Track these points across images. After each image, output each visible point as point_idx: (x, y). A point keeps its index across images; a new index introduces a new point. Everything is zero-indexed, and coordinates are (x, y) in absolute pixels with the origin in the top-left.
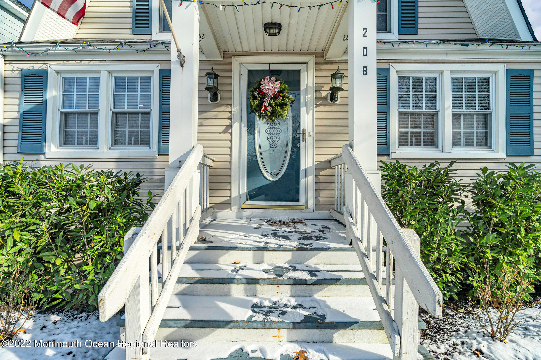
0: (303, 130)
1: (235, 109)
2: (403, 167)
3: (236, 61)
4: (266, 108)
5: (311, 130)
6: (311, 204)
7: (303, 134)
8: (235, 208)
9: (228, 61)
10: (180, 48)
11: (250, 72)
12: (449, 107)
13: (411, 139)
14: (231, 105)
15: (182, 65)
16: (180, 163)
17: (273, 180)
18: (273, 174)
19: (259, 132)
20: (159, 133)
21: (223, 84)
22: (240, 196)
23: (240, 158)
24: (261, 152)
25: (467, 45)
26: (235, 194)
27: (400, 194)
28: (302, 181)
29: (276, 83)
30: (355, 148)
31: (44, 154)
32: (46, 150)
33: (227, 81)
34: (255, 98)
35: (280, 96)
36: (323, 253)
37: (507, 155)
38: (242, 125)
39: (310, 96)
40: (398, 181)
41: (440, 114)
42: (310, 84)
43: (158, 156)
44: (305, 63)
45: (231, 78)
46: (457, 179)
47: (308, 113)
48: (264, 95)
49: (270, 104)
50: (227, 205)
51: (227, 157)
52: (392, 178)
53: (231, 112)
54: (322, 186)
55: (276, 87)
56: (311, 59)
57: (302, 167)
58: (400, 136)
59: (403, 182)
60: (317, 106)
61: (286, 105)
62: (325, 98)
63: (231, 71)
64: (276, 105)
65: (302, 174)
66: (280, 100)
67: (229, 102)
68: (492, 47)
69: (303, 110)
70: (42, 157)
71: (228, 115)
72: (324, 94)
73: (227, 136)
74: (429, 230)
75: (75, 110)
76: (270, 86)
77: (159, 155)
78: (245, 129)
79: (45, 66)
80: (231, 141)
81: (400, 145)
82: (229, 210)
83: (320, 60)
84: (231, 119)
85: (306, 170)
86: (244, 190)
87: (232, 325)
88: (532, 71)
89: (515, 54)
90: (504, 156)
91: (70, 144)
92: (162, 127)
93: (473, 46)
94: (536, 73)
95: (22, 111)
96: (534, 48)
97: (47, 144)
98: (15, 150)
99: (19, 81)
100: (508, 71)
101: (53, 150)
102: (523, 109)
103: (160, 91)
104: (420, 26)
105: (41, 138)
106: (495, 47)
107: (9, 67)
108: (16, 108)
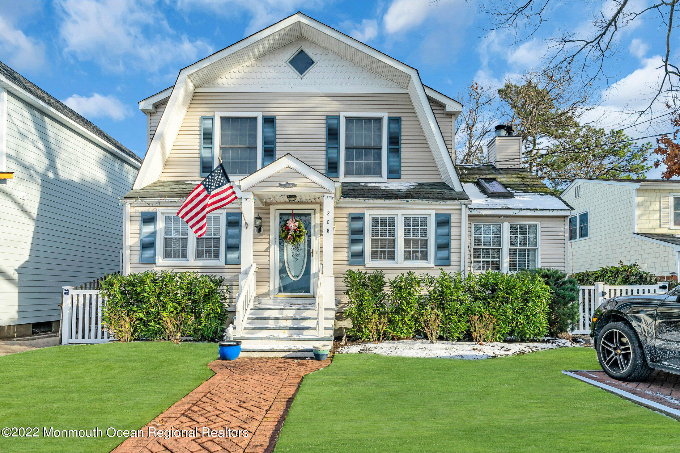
0: (313, 250)
1: (272, 237)
3: (273, 207)
4: (290, 237)
5: (318, 250)
7: (313, 252)
8: (272, 297)
9: (268, 207)
10: (246, 221)
11: (281, 214)
12: (401, 236)
13: (380, 255)
14: (269, 235)
15: (247, 228)
16: (247, 273)
17: (295, 280)
18: (296, 276)
19: (287, 250)
20: (226, 251)
21: (264, 222)
22: (275, 290)
23: (275, 263)
24: (288, 262)
25: (408, 201)
26: (271, 288)
28: (312, 281)
29: (296, 223)
31: (155, 264)
32: (157, 261)
33: (267, 220)
34: (283, 231)
35: (298, 230)
36: (308, 311)
37: (436, 265)
38: (276, 247)
39: (316, 230)
41: (396, 240)
44: (314, 210)
45: (269, 218)
47: (315, 240)
48: (289, 230)
49: (292, 236)
50: (267, 295)
51: (267, 262)
53: (269, 239)
55: (295, 226)
56: (318, 207)
57: (312, 272)
58: (372, 253)
60: (321, 235)
61: (302, 235)
63: (270, 214)
64: (296, 236)
65: (312, 277)
66: (298, 233)
67: (267, 233)
68: (423, 202)
69: (313, 238)
70: (154, 265)
71: (267, 241)
73: (267, 253)
75: (172, 236)
76: (292, 225)
77: (226, 264)
78: (278, 249)
79: (155, 209)
80: (269, 256)
81: (372, 259)
82: (268, 298)
84: (269, 243)
85: (314, 274)
86: (277, 286)
88: (450, 215)
89: (438, 205)
90: (434, 266)
91: (169, 257)
92: (228, 247)
93: (412, 201)
94: (452, 216)
95: (141, 238)
96: (448, 202)
97: (157, 257)
98: (138, 261)
99: (139, 219)
100: (436, 214)
101: (161, 261)
102: (446, 238)
103: (226, 225)
104: (402, 172)
105: (154, 254)
106: (425, 202)
107: (133, 210)
108: (138, 236)
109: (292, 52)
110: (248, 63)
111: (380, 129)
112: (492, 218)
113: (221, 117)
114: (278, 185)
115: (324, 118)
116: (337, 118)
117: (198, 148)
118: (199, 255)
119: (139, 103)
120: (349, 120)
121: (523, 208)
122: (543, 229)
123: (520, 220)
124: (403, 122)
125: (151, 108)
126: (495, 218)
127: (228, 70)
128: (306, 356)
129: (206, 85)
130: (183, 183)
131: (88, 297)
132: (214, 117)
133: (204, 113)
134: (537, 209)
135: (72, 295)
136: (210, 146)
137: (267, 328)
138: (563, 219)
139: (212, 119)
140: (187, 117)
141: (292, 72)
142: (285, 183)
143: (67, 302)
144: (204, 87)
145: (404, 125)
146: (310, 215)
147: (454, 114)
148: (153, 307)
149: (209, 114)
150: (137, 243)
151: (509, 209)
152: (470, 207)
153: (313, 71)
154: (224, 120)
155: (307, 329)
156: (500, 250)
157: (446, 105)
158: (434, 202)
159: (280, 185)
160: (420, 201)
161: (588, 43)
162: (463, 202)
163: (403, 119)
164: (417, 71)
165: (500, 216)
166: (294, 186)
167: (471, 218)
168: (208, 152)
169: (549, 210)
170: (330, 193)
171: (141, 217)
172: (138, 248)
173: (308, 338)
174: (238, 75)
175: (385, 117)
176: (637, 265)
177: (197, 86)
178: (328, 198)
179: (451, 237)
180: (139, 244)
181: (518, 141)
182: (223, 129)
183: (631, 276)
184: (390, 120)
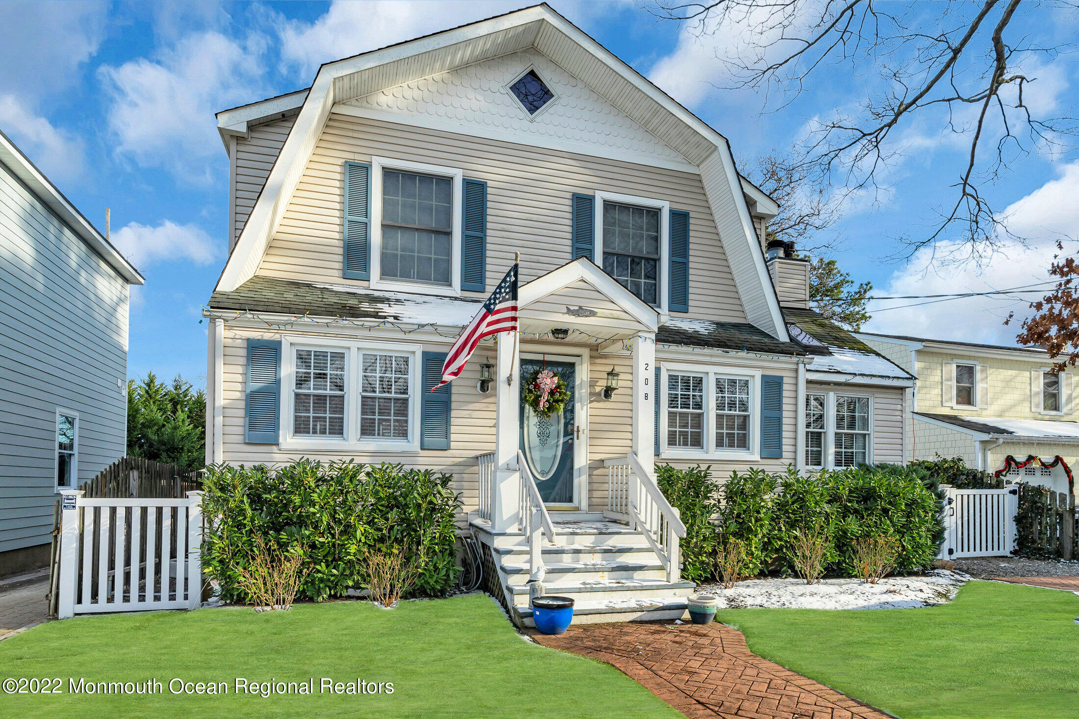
0: (578, 427)
2: (672, 469)
5: (585, 428)
6: (584, 505)
7: (578, 431)
11: (524, 361)
12: (712, 408)
13: (679, 438)
15: (509, 385)
16: (510, 468)
17: (544, 479)
18: (543, 473)
19: (528, 426)
20: (422, 424)
24: (530, 448)
25: (728, 352)
27: (669, 492)
28: (576, 481)
29: (554, 378)
30: (639, 455)
31: (277, 445)
32: (281, 440)
34: (530, 392)
35: (557, 391)
36: (616, 536)
37: (761, 458)
39: (584, 391)
40: (668, 481)
41: (705, 415)
42: (585, 379)
43: (420, 451)
44: (579, 356)
46: (714, 480)
47: (582, 409)
48: (541, 389)
49: (547, 400)
52: (664, 479)
54: (595, 486)
55: (553, 383)
56: (585, 352)
57: (576, 466)
58: (669, 435)
59: (672, 483)
60: (591, 402)
61: (561, 401)
62: (599, 394)
64: (554, 401)
65: (575, 473)
66: (557, 396)
68: (748, 355)
69: (578, 406)
70: (275, 448)
72: (598, 389)
74: (690, 521)
75: (312, 391)
76: (548, 381)
77: (422, 449)
79: (278, 335)
81: (669, 444)
83: (594, 353)
85: (580, 468)
87: (576, 571)
88: (781, 378)
89: (769, 361)
90: (759, 459)
91: (304, 432)
92: (425, 417)
93: (733, 353)
94: (785, 380)
95: (248, 391)
96: (784, 358)
97: (281, 432)
98: (240, 439)
99: (243, 352)
100: (763, 377)
101: (288, 439)
102: (775, 414)
103: (423, 375)
104: (691, 303)
105: (275, 426)
106: (751, 355)
107: (230, 334)
108: (239, 387)
109: (516, 71)
110: (437, 76)
111: (657, 228)
112: (818, 386)
113: (383, 168)
114: (565, 310)
115: (569, 196)
116: (590, 200)
117: (338, 221)
118: (367, 429)
119: (216, 115)
120: (609, 206)
121: (857, 373)
122: (877, 406)
123: (852, 391)
124: (691, 221)
125: (243, 128)
126: (823, 386)
127: (400, 82)
128: (673, 617)
129: (354, 102)
130: (309, 286)
131: (121, 514)
132: (371, 166)
133: (350, 156)
134: (875, 376)
135: (83, 509)
136: (363, 219)
137: (574, 569)
138: (900, 391)
139: (366, 168)
140: (316, 158)
141: (515, 107)
142: (577, 308)
143: (70, 522)
144: (351, 105)
145: (695, 226)
146: (573, 365)
147: (764, 218)
148: (323, 533)
149: (360, 159)
150: (239, 402)
151: (839, 372)
152: (808, 367)
153: (551, 110)
154: (389, 173)
155: (641, 568)
156: (823, 434)
157: (755, 202)
158: (765, 356)
159: (569, 312)
160: (743, 354)
161: (865, 135)
162: (802, 359)
163: (691, 215)
164: (727, 142)
165: (828, 383)
166: (593, 314)
167: (811, 385)
168: (359, 232)
169: (889, 377)
170: (650, 332)
171: (247, 348)
172: (242, 413)
173: (658, 586)
174: (417, 94)
175: (665, 207)
176: (961, 460)
177: (337, 100)
178: (647, 339)
179: (784, 412)
180: (242, 404)
181: (803, 268)
182: (385, 191)
183: (959, 475)
184: (674, 214)
